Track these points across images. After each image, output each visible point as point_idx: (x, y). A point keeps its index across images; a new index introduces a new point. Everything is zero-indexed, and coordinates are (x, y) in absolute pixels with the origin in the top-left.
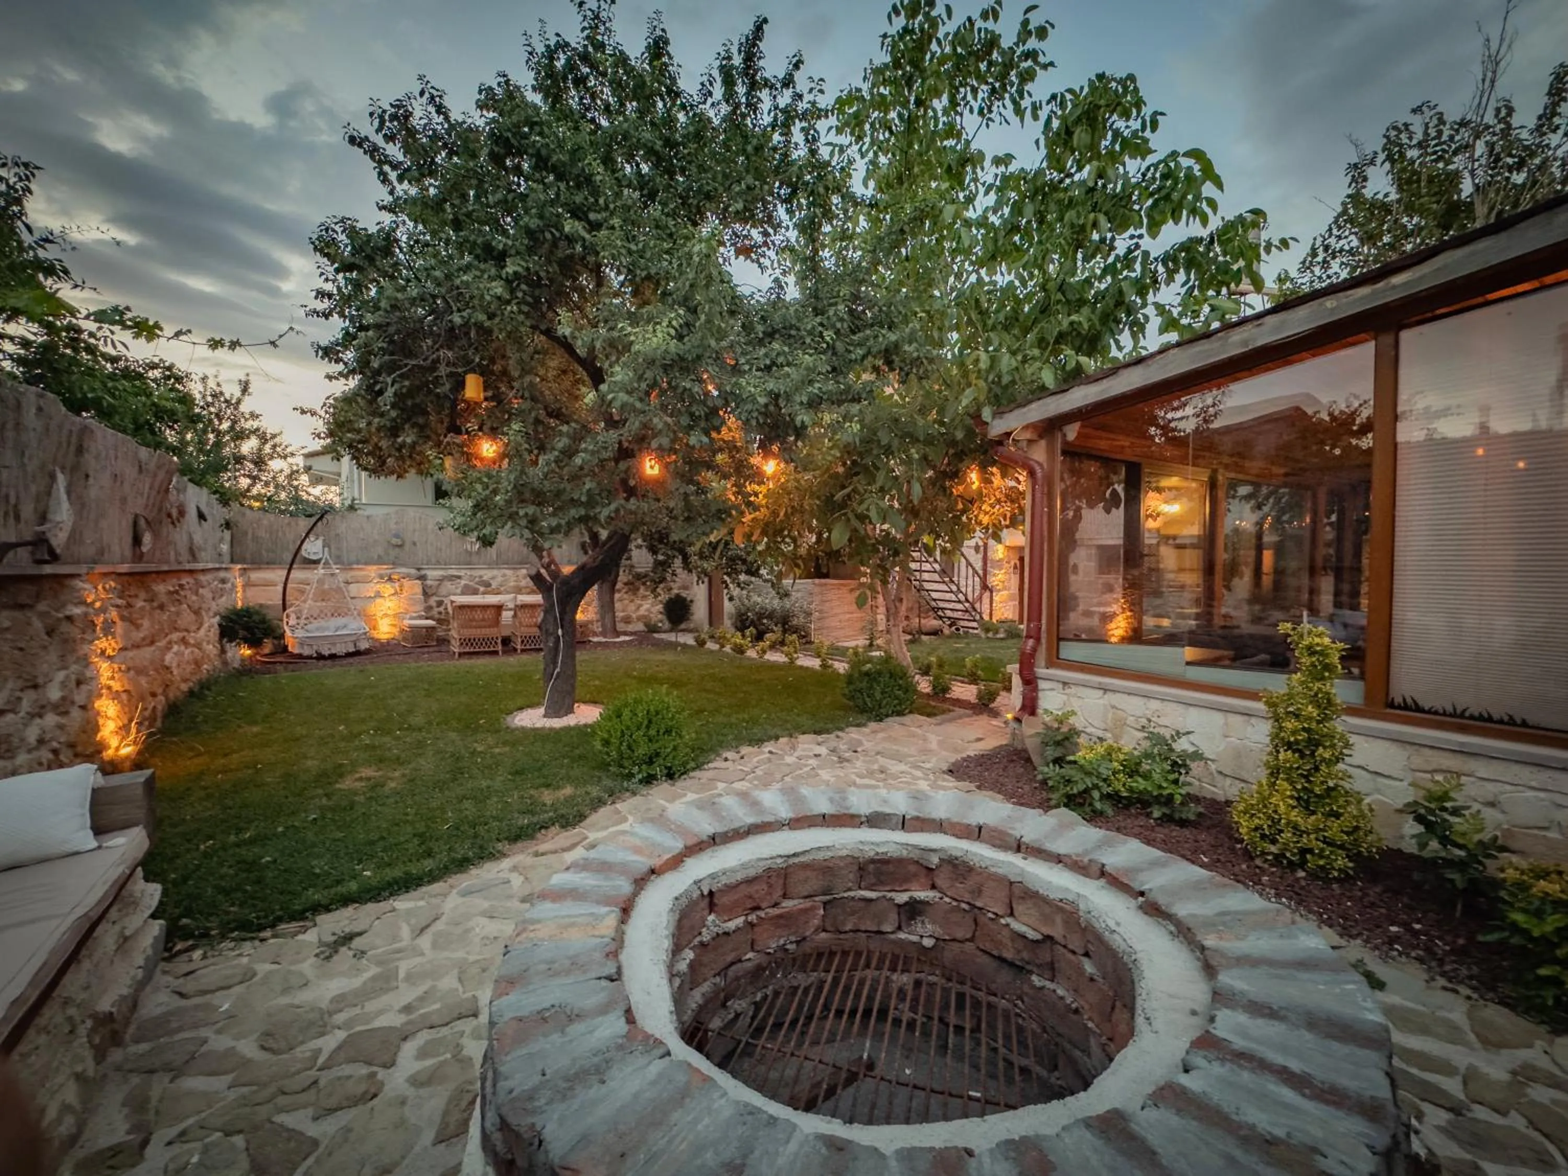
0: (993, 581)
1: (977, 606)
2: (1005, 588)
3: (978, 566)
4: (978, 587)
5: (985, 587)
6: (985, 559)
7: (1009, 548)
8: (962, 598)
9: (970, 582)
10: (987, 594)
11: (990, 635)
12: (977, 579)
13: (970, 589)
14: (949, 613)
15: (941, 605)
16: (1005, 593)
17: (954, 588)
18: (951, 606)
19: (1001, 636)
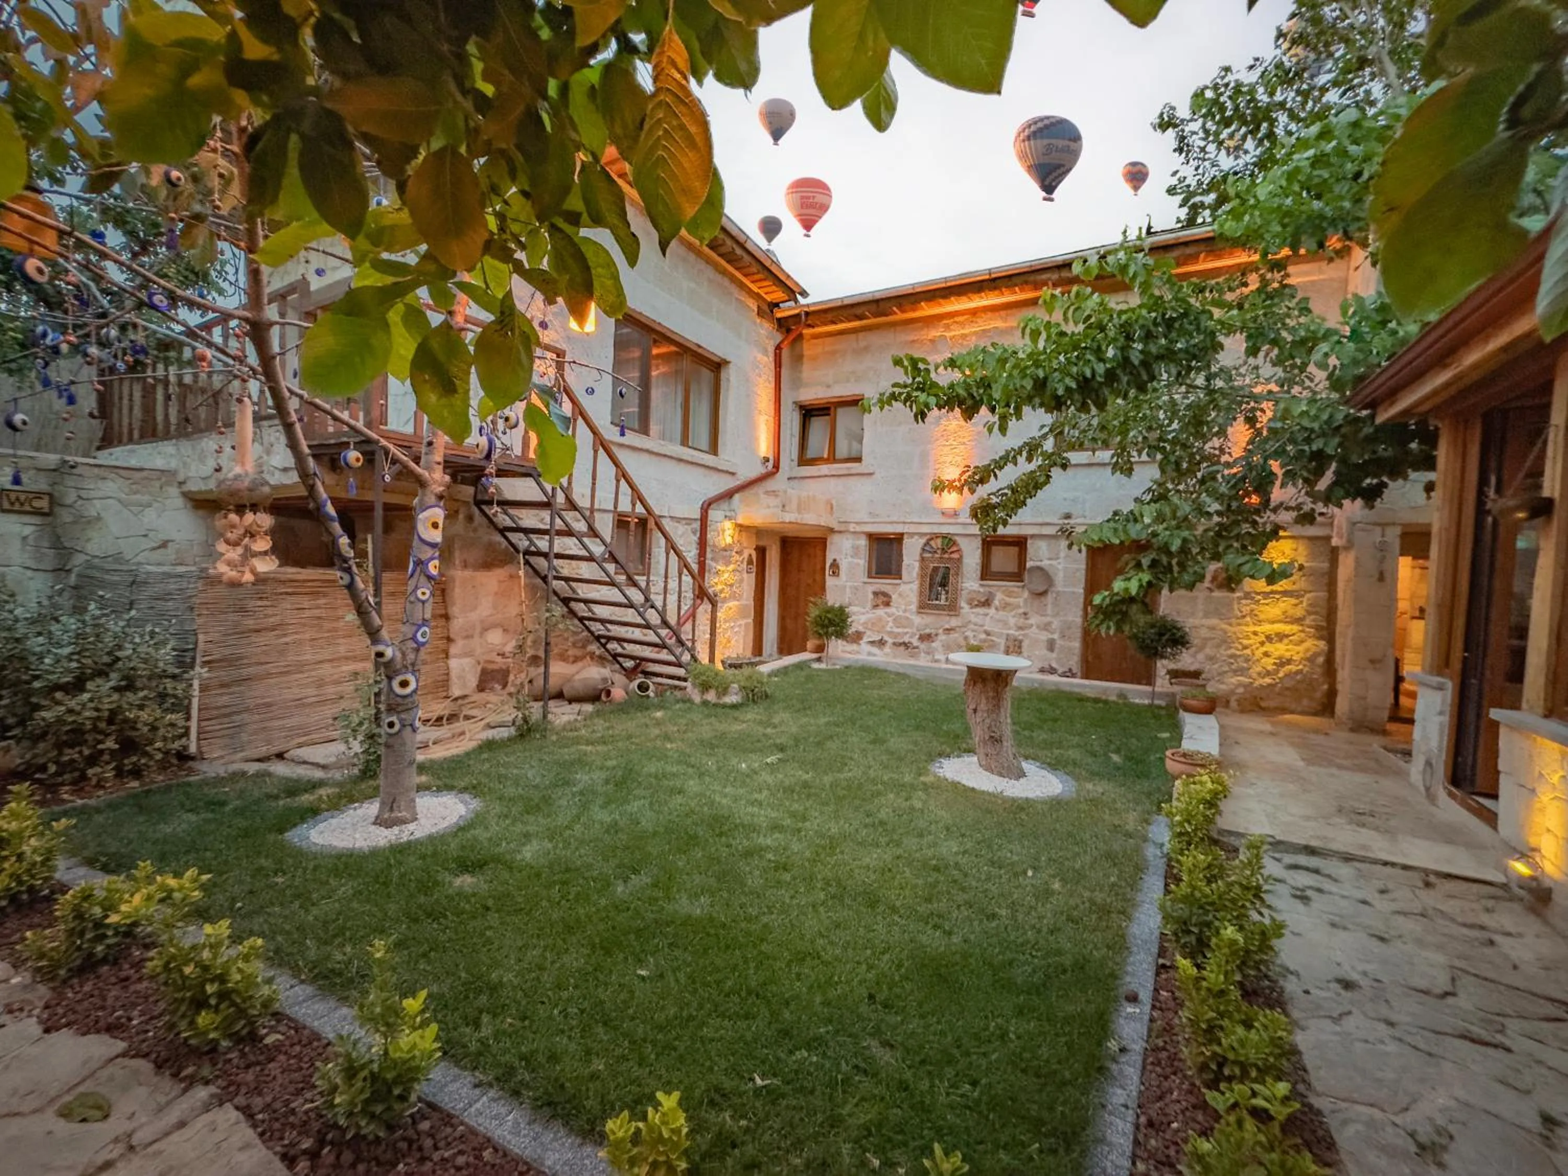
0: (714, 584)
1: (686, 633)
2: (734, 597)
3: (691, 555)
4: (689, 595)
5: (701, 594)
6: (703, 544)
7: (741, 528)
8: (653, 617)
9: (673, 584)
10: (705, 607)
11: (711, 696)
12: (687, 579)
13: (672, 599)
14: (631, 648)
15: (617, 631)
16: (733, 604)
17: (636, 596)
18: (637, 634)
19: (732, 698)
